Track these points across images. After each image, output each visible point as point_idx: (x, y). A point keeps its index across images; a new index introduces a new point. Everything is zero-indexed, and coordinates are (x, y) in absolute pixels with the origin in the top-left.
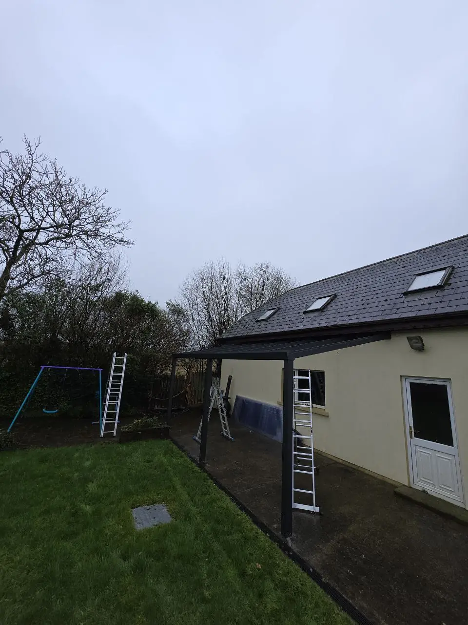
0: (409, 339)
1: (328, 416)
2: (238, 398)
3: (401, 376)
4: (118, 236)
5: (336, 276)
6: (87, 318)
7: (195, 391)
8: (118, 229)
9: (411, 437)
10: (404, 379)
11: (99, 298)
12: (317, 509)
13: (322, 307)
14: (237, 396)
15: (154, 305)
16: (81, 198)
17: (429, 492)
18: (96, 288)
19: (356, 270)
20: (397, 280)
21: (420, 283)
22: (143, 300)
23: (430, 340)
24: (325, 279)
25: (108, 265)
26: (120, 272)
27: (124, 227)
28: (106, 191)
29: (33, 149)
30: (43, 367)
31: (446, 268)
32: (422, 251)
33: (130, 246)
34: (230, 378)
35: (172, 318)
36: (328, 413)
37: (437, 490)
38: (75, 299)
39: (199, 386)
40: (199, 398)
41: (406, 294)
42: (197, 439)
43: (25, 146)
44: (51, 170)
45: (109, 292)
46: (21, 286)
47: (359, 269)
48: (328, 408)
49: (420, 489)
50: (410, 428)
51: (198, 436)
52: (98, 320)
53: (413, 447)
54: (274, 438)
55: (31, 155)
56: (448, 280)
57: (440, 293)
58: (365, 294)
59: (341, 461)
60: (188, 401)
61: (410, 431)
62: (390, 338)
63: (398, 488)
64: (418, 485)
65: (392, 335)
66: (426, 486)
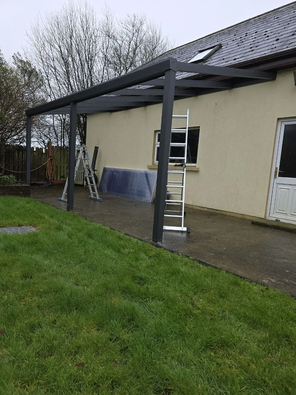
1: (198, 171)
2: (105, 170)
3: (279, 119)
7: (57, 167)
9: (275, 177)
10: (280, 121)
12: (185, 229)
13: (204, 57)
14: (104, 168)
17: (282, 221)
20: (291, 22)
24: (209, 35)
34: (96, 148)
36: (198, 168)
37: (288, 217)
39: (61, 162)
40: (62, 175)
42: (62, 199)
47: (250, 19)
48: (198, 165)
49: (274, 219)
50: (276, 168)
51: (63, 196)
53: (275, 185)
54: (143, 199)
58: (254, 40)
59: (206, 209)
60: (50, 176)
61: (276, 172)
62: (274, 78)
63: (255, 220)
64: (273, 216)
65: (278, 75)
66: (279, 217)
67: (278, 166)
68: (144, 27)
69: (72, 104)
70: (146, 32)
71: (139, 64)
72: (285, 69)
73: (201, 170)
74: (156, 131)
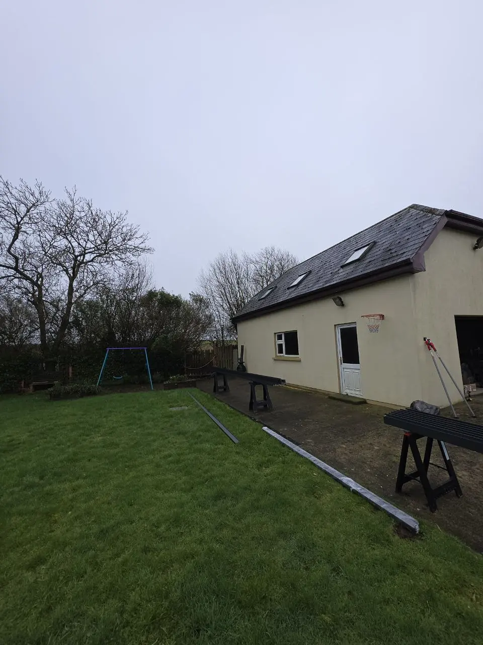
0: (334, 300)
1: (300, 361)
3: (335, 325)
4: (142, 246)
6: (130, 314)
7: (220, 361)
8: (141, 240)
10: (337, 327)
11: (136, 297)
13: (298, 283)
15: (177, 297)
16: (110, 222)
17: (349, 394)
18: (133, 290)
20: (346, 255)
21: (353, 257)
22: (169, 294)
23: (347, 298)
25: (138, 271)
26: (147, 276)
27: (144, 238)
28: (127, 211)
29: (73, 196)
30: (108, 349)
33: (151, 253)
34: (242, 347)
35: (195, 306)
36: (300, 359)
37: (353, 392)
38: (120, 300)
39: (222, 357)
41: (344, 266)
43: (67, 195)
44: (86, 208)
45: (143, 292)
46: (82, 296)
48: (300, 355)
49: (346, 394)
50: (341, 358)
52: (139, 314)
53: (342, 369)
55: (72, 200)
56: (366, 254)
61: (341, 360)
64: (345, 391)
66: (348, 391)
67: (342, 356)
74: (275, 333)
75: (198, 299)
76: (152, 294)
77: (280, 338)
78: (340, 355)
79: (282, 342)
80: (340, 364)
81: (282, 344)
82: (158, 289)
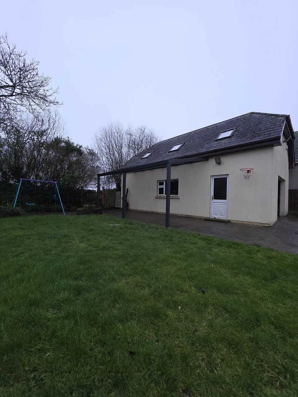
0: (216, 159)
3: (211, 176)
5: (184, 134)
7: (106, 199)
8: (51, 92)
9: (212, 200)
10: (212, 177)
13: (178, 149)
15: (80, 147)
17: (217, 218)
18: (42, 134)
19: (194, 131)
21: (223, 135)
22: (72, 144)
23: (223, 159)
27: (55, 91)
30: (21, 179)
31: (234, 129)
32: (225, 122)
33: (59, 106)
34: (128, 190)
37: (219, 216)
39: (108, 197)
40: (109, 203)
41: (216, 140)
47: (196, 130)
48: (179, 195)
49: (213, 218)
50: (212, 196)
53: (213, 203)
56: (233, 134)
57: (230, 139)
59: (184, 215)
60: (103, 204)
61: (212, 197)
62: (208, 160)
63: (205, 218)
64: (213, 216)
65: (209, 159)
66: (216, 216)
67: (213, 195)
68: (146, 131)
69: (124, 173)
70: (147, 132)
71: (144, 147)
72: (212, 156)
73: (180, 198)
74: (158, 181)
75: (92, 153)
76: (58, 141)
77: (161, 184)
78: (212, 194)
79: (164, 187)
80: (211, 200)
81: (163, 188)
82: (65, 137)
